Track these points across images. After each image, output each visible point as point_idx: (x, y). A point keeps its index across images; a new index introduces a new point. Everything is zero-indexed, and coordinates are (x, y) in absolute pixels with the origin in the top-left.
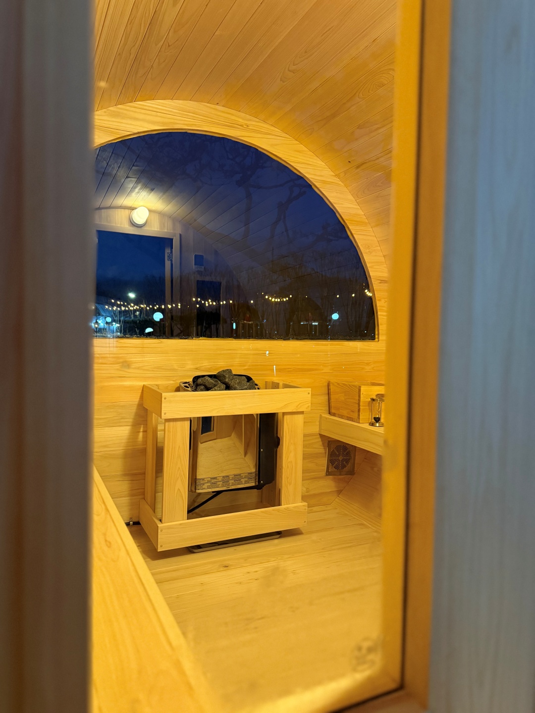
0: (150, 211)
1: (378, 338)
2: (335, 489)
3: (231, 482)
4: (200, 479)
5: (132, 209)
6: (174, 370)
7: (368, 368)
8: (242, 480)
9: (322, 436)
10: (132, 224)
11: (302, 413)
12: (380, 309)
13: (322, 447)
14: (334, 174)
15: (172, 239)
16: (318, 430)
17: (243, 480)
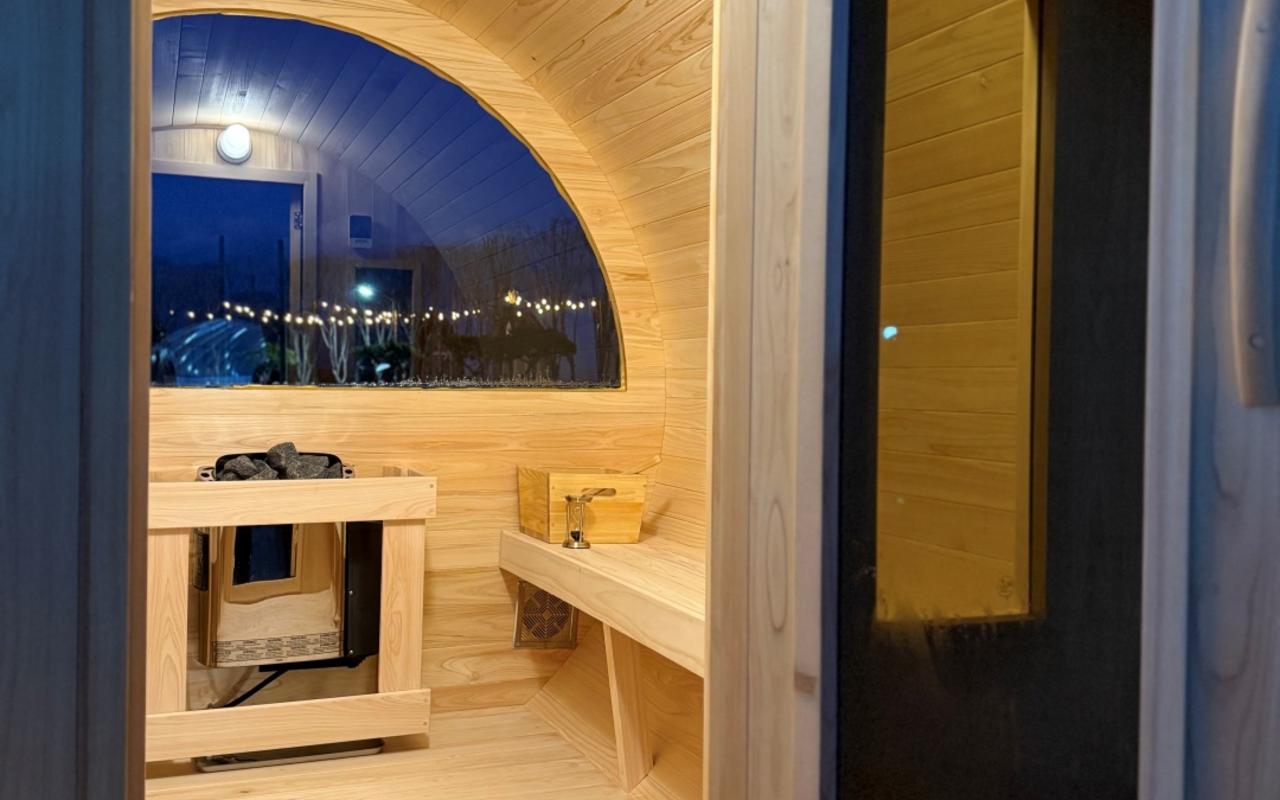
0: (251, 129)
1: (626, 384)
2: (533, 675)
3: (284, 649)
4: (223, 643)
5: (221, 128)
6: (192, 445)
7: (604, 442)
8: (309, 646)
9: (504, 572)
10: (221, 157)
11: (422, 522)
12: (626, 330)
13: (507, 594)
14: (520, 78)
15: (301, 186)
16: (498, 558)
17: (310, 648)
